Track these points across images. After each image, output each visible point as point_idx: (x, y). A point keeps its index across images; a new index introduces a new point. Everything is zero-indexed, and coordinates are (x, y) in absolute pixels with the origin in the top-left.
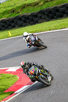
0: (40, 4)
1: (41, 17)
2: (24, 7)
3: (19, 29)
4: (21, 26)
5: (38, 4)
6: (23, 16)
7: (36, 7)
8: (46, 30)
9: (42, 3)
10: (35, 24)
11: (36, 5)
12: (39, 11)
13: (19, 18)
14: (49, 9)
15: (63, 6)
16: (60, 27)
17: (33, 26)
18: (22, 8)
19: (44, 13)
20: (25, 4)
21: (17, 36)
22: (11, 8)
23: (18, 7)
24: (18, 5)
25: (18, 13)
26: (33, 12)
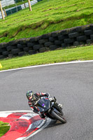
0: (42, 27)
1: (43, 44)
2: (21, 30)
3: (13, 59)
4: (16, 55)
5: (40, 26)
6: (19, 42)
7: (37, 30)
8: (50, 62)
9: (45, 25)
10: (35, 53)
11: (37, 27)
12: (41, 35)
13: (14, 45)
14: (55, 33)
15: (74, 30)
16: (70, 59)
17: (33, 55)
18: (18, 31)
19: (48, 38)
20: (23, 26)
21: (10, 68)
22: (3, 31)
23: (13, 30)
24: (13, 27)
25: (13, 37)
26: (33, 36)
